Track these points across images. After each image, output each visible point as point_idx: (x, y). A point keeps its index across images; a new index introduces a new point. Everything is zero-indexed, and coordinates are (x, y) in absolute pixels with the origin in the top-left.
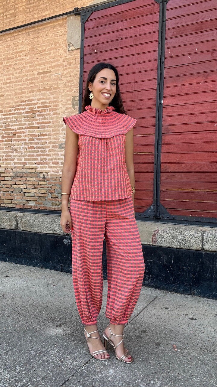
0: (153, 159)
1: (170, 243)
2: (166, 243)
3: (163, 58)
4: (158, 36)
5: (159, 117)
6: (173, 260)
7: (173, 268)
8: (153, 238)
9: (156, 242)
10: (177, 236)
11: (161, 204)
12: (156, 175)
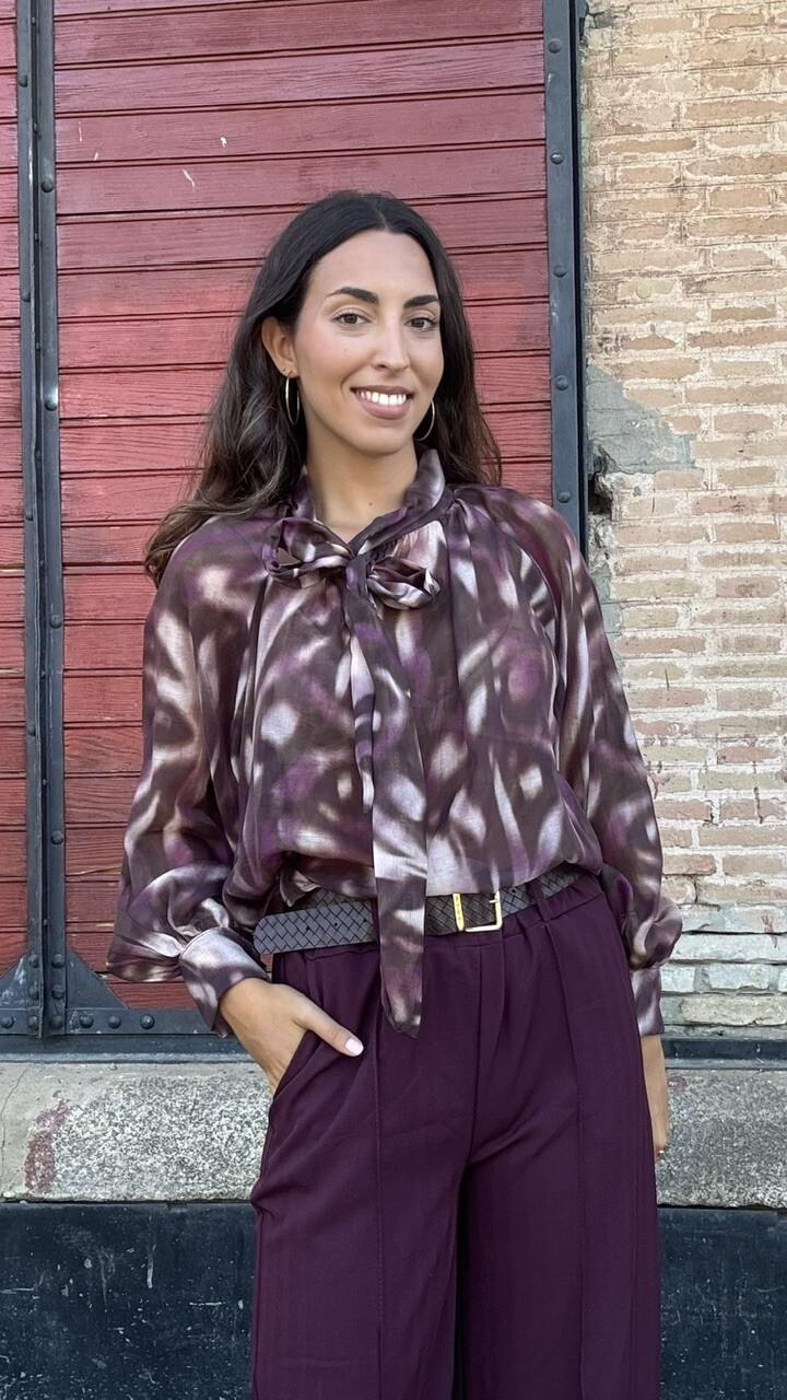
0: (17, 705)
1: (132, 1177)
2: (111, 1177)
3: (47, 164)
4: (14, 45)
5: (41, 478)
6: (150, 1272)
7: (151, 1317)
8: (31, 1161)
9: (53, 1177)
10: (170, 1134)
11: (71, 955)
12: (40, 795)
